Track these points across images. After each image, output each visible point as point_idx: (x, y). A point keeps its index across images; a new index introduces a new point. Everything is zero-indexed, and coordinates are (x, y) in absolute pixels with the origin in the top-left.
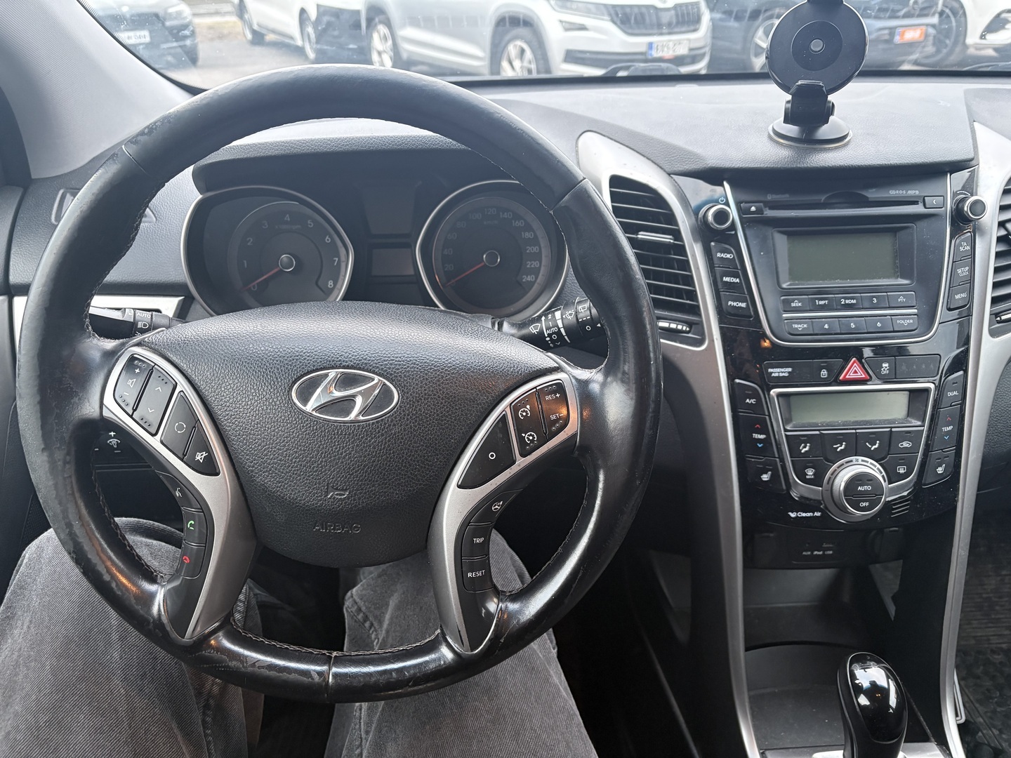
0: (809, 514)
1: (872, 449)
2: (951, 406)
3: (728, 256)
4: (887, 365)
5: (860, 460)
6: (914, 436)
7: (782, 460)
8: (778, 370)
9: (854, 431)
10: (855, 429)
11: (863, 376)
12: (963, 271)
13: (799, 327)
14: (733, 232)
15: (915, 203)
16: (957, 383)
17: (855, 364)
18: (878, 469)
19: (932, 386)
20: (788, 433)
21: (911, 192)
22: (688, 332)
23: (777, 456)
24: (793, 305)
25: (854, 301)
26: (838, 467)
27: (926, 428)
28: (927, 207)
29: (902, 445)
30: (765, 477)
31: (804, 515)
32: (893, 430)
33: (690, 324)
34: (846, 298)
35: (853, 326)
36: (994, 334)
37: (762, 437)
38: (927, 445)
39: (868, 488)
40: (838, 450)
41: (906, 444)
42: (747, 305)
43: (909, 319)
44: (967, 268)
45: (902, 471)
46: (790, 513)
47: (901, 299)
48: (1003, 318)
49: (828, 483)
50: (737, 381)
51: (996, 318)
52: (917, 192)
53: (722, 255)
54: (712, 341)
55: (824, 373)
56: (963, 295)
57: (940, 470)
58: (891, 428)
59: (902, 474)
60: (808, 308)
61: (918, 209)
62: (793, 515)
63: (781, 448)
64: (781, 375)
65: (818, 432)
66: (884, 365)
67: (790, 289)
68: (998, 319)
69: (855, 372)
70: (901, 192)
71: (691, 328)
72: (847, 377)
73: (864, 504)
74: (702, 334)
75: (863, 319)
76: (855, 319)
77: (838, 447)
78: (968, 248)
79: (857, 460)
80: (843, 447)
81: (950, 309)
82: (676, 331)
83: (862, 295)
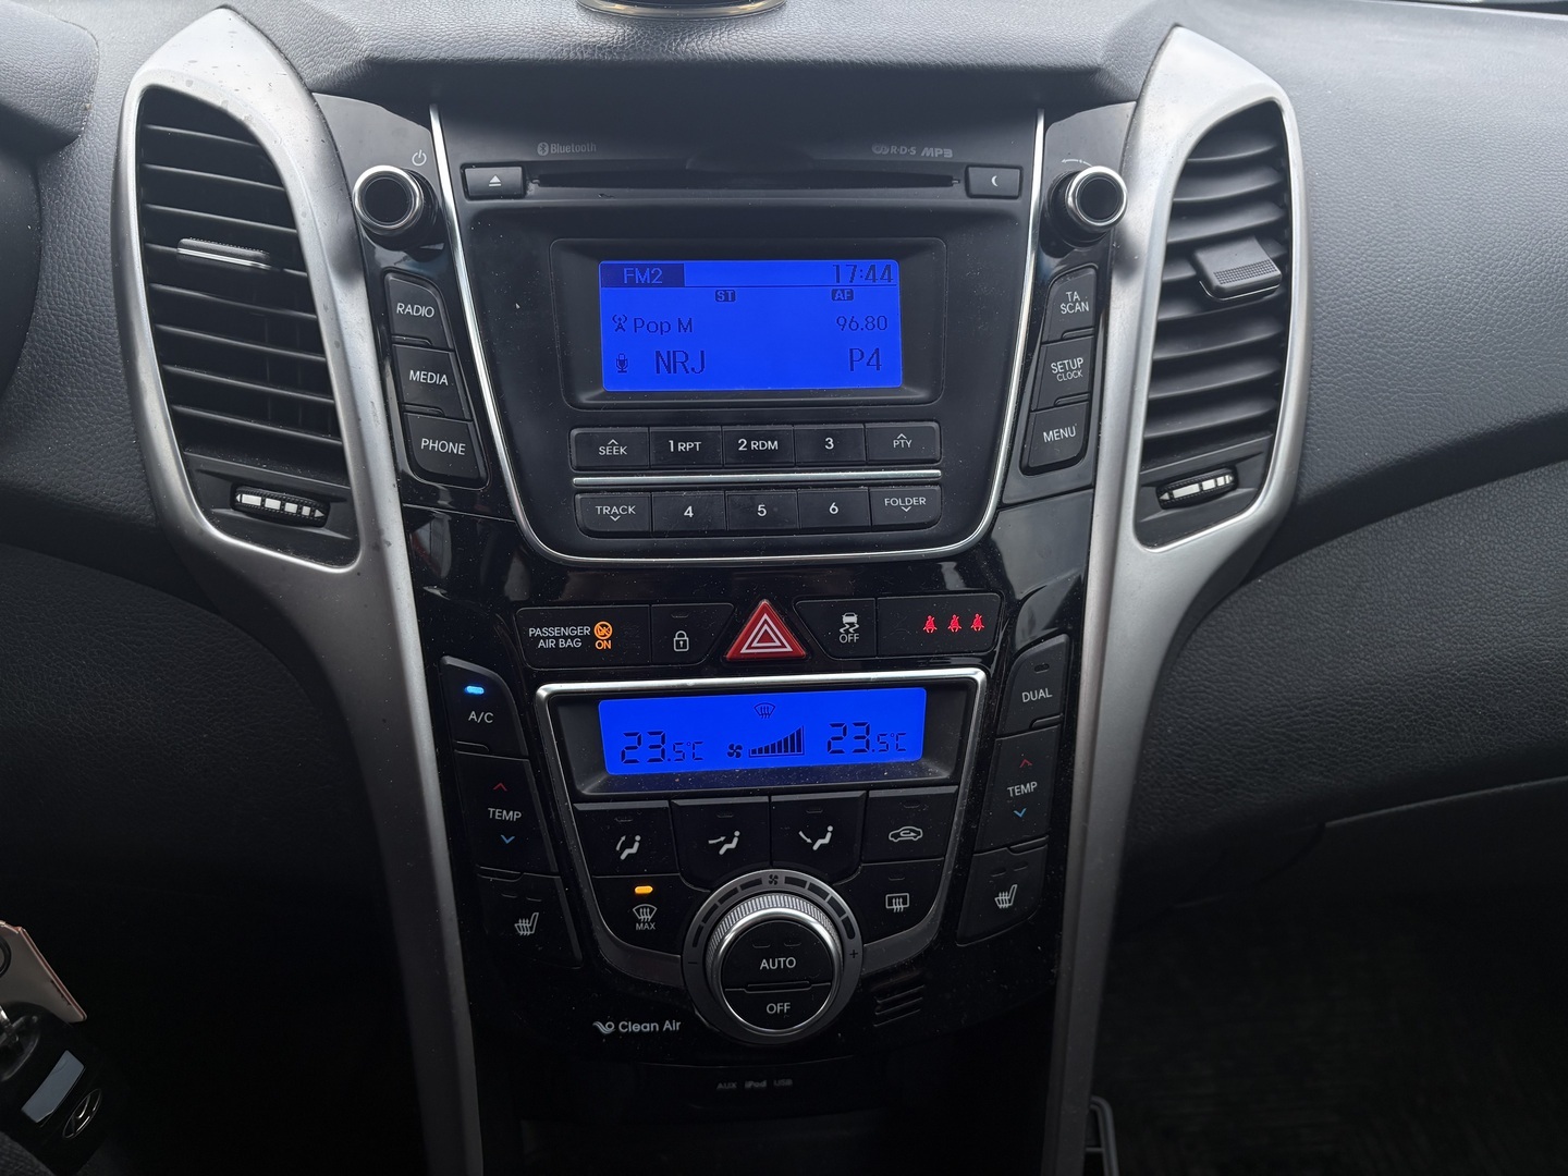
0: (649, 1027)
1: (816, 847)
2: (1031, 729)
3: (423, 311)
4: (854, 619)
5: (781, 880)
6: (930, 812)
7: (571, 880)
8: (555, 632)
9: (765, 799)
10: (770, 793)
11: (789, 649)
12: (1069, 368)
13: (613, 512)
14: (440, 247)
15: (945, 181)
16: (1047, 666)
17: (765, 617)
18: (833, 902)
19: (979, 676)
20: (581, 807)
21: (932, 153)
22: (319, 523)
23: (555, 868)
24: (604, 451)
25: (772, 445)
26: (722, 900)
27: (964, 788)
28: (974, 191)
29: (897, 836)
30: (525, 927)
31: (636, 1028)
32: (873, 794)
33: (322, 500)
34: (750, 437)
35: (762, 510)
36: (1150, 535)
37: (513, 816)
38: (968, 834)
39: (789, 962)
40: (722, 852)
41: (907, 834)
42: (469, 449)
43: (918, 495)
44: (1079, 361)
45: (898, 906)
46: (599, 1025)
47: (901, 441)
48: (1179, 493)
49: (695, 944)
50: (449, 660)
51: (1160, 494)
52: (948, 154)
53: (409, 309)
54: (378, 548)
55: (681, 639)
56: (1067, 433)
57: (1004, 900)
58: (868, 788)
59: (899, 914)
60: (645, 462)
61: (952, 197)
62: (605, 1029)
63: (565, 845)
64: (562, 644)
65: (664, 804)
66: (846, 619)
67: (597, 407)
68: (1166, 496)
69: (766, 638)
70: (903, 150)
71: (326, 511)
72: (744, 651)
73: (777, 1008)
74: (353, 529)
75: (794, 492)
76: (773, 492)
77: (721, 845)
78: (1086, 307)
79: (774, 879)
80: (733, 845)
81: (1028, 471)
82: (280, 517)
83: (797, 427)
